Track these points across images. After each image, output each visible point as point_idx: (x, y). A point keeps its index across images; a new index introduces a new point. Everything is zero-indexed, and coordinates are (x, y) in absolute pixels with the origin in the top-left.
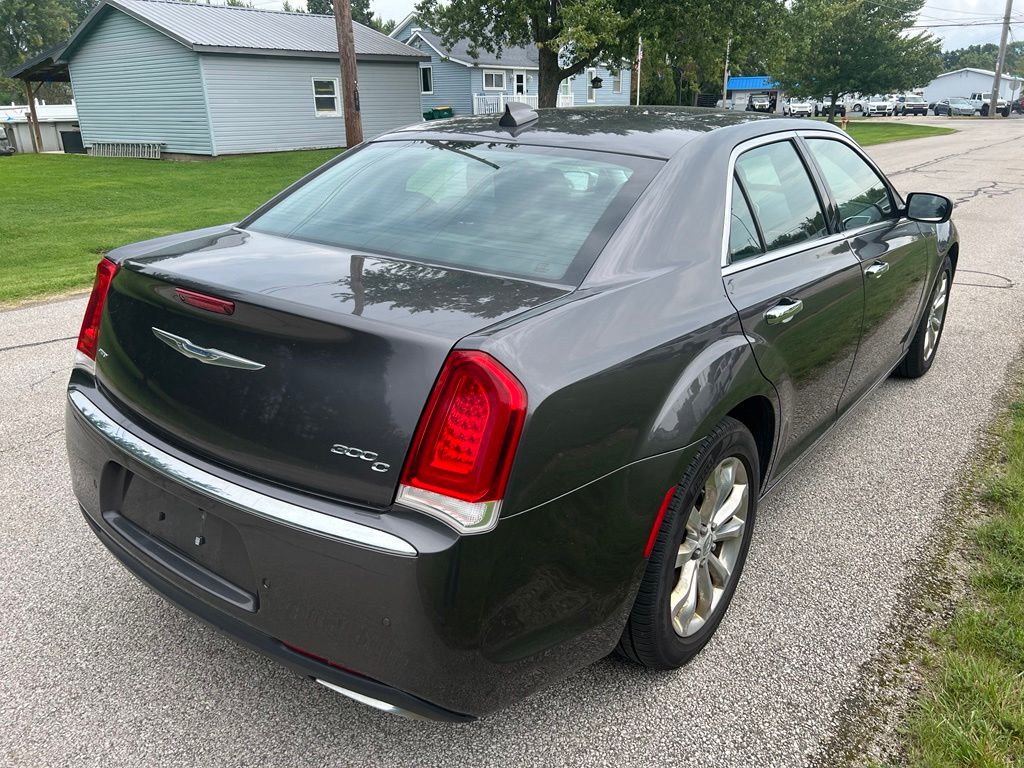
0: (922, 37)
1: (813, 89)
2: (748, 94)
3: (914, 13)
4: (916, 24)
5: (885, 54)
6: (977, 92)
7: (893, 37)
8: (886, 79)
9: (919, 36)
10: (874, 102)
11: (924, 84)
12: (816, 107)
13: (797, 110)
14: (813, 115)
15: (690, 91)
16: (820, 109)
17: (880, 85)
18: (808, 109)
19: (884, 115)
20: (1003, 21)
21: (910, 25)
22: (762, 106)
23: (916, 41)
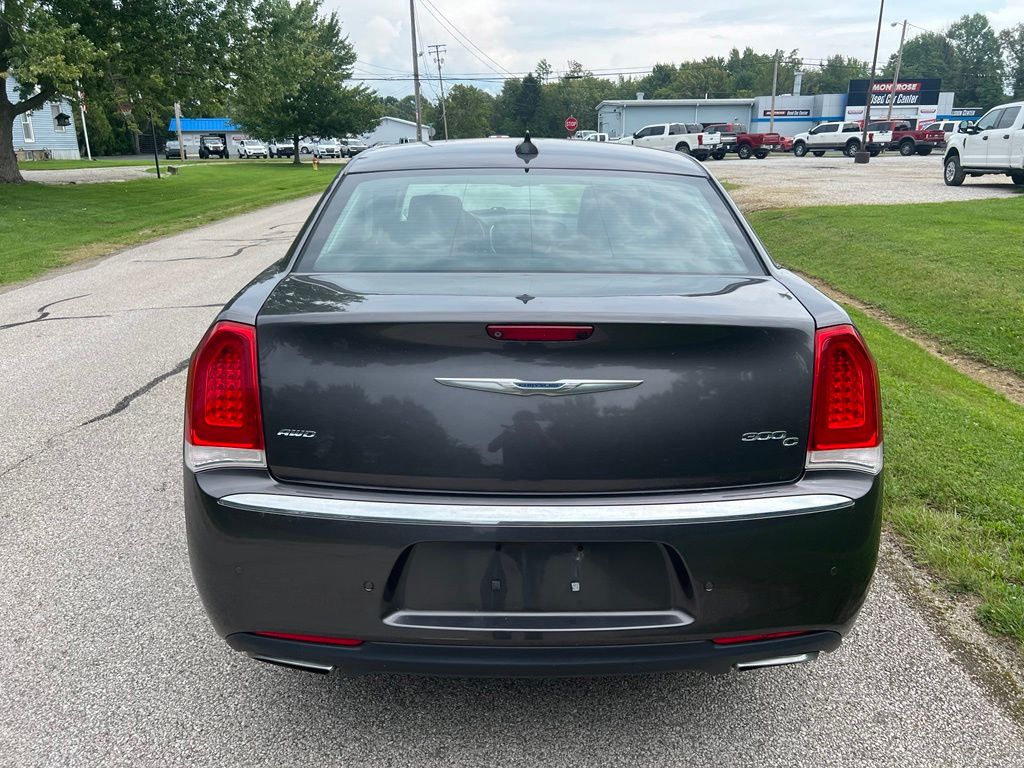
0: (361, 88)
1: (276, 132)
2: (198, 136)
3: (349, 67)
4: (353, 76)
5: (334, 102)
6: (403, 137)
7: (338, 87)
8: (340, 124)
9: (358, 87)
10: (323, 146)
11: (371, 129)
12: (270, 149)
13: (252, 152)
14: (269, 157)
15: (128, 131)
16: (275, 151)
17: (336, 129)
18: (263, 151)
19: (333, 156)
20: (413, 77)
21: (348, 76)
22: (216, 148)
23: (356, 91)
